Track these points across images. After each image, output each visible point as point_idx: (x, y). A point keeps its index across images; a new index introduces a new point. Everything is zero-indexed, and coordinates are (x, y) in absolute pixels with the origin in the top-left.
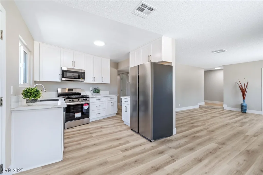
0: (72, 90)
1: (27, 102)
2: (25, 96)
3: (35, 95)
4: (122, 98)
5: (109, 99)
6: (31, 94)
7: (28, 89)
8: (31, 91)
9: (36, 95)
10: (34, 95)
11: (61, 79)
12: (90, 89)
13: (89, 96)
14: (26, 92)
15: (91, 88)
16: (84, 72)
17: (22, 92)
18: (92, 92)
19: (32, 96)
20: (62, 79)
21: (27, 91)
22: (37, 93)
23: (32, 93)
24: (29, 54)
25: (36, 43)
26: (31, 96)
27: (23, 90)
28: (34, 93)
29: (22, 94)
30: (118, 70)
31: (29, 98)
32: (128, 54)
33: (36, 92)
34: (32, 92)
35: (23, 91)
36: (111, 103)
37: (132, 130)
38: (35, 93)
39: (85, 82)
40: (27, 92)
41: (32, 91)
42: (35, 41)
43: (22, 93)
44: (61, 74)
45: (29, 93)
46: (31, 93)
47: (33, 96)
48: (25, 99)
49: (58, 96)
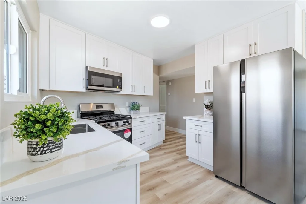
0: (101, 107)
1: (30, 153)
2: (24, 132)
3: (58, 128)
4: (185, 119)
5: (155, 119)
6: (46, 127)
7: (34, 109)
8: (45, 114)
9: (60, 127)
10: (54, 129)
11: (86, 87)
12: (125, 105)
13: (131, 116)
14: (28, 119)
15: (126, 102)
16: (121, 77)
17: (14, 119)
18: (128, 109)
19: (50, 131)
20: (88, 88)
21: (30, 115)
22: (63, 121)
23: (49, 123)
24: (30, 33)
25: (44, 19)
26: (44, 132)
27: (19, 112)
28: (53, 121)
29: (13, 126)
30: (160, 76)
31: (38, 140)
32: (193, 47)
33: (59, 117)
34: (48, 120)
35: (16, 116)
36: (158, 125)
37: (217, 177)
38: (56, 122)
39: (121, 93)
40: (31, 118)
41: (49, 115)
42: (40, 14)
43: (14, 124)
44: (87, 78)
45: (38, 122)
46: (43, 123)
47: (52, 131)
48: (25, 143)
49: (80, 116)
